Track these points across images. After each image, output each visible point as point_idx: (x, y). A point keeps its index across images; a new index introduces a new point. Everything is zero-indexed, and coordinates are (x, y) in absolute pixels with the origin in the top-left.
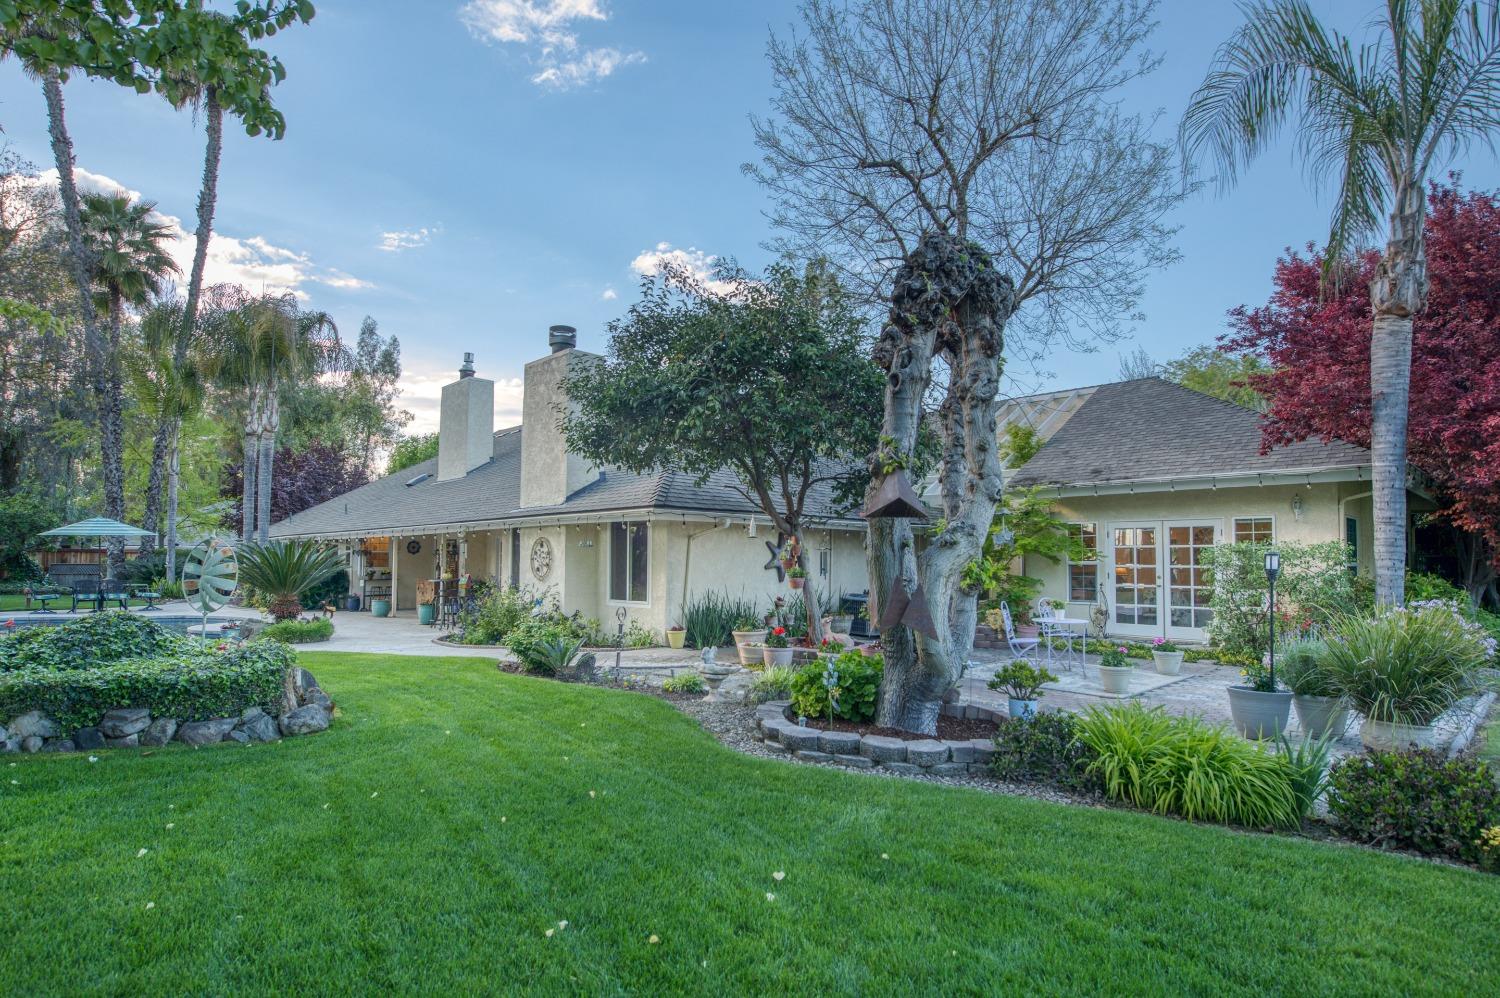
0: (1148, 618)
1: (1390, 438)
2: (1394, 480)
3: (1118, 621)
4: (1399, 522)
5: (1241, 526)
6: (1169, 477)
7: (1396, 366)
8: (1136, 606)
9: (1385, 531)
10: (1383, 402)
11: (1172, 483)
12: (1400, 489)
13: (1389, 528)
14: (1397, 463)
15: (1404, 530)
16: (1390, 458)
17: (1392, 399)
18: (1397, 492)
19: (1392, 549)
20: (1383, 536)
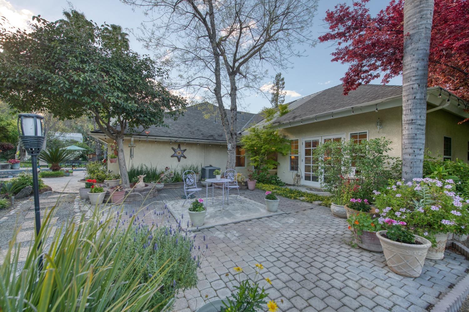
0: (315, 179)
1: (414, 65)
2: (416, 93)
3: (306, 179)
4: (419, 122)
5: (353, 136)
6: (314, 115)
7: (420, 12)
8: (311, 173)
9: (408, 129)
10: (409, 41)
11: (316, 118)
12: (421, 99)
13: (410, 127)
14: (418, 82)
15: (424, 127)
16: (414, 78)
17: (416, 38)
18: (418, 101)
19: (413, 141)
20: (407, 132)
